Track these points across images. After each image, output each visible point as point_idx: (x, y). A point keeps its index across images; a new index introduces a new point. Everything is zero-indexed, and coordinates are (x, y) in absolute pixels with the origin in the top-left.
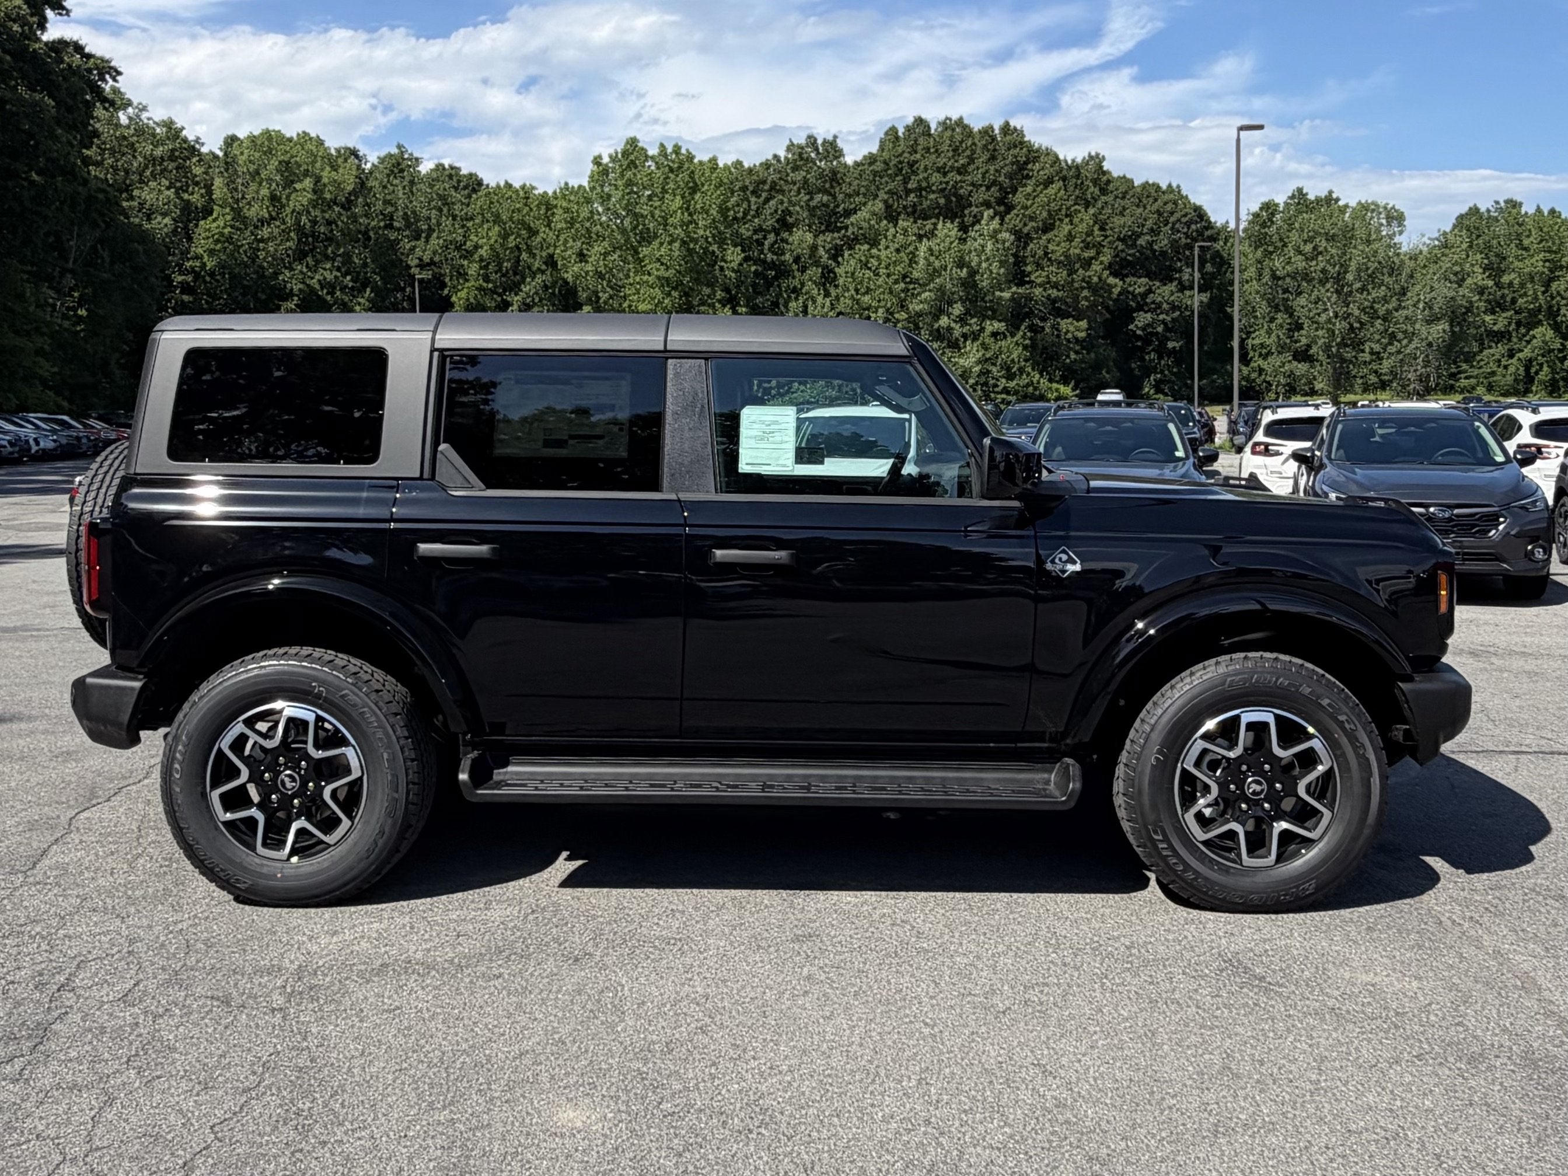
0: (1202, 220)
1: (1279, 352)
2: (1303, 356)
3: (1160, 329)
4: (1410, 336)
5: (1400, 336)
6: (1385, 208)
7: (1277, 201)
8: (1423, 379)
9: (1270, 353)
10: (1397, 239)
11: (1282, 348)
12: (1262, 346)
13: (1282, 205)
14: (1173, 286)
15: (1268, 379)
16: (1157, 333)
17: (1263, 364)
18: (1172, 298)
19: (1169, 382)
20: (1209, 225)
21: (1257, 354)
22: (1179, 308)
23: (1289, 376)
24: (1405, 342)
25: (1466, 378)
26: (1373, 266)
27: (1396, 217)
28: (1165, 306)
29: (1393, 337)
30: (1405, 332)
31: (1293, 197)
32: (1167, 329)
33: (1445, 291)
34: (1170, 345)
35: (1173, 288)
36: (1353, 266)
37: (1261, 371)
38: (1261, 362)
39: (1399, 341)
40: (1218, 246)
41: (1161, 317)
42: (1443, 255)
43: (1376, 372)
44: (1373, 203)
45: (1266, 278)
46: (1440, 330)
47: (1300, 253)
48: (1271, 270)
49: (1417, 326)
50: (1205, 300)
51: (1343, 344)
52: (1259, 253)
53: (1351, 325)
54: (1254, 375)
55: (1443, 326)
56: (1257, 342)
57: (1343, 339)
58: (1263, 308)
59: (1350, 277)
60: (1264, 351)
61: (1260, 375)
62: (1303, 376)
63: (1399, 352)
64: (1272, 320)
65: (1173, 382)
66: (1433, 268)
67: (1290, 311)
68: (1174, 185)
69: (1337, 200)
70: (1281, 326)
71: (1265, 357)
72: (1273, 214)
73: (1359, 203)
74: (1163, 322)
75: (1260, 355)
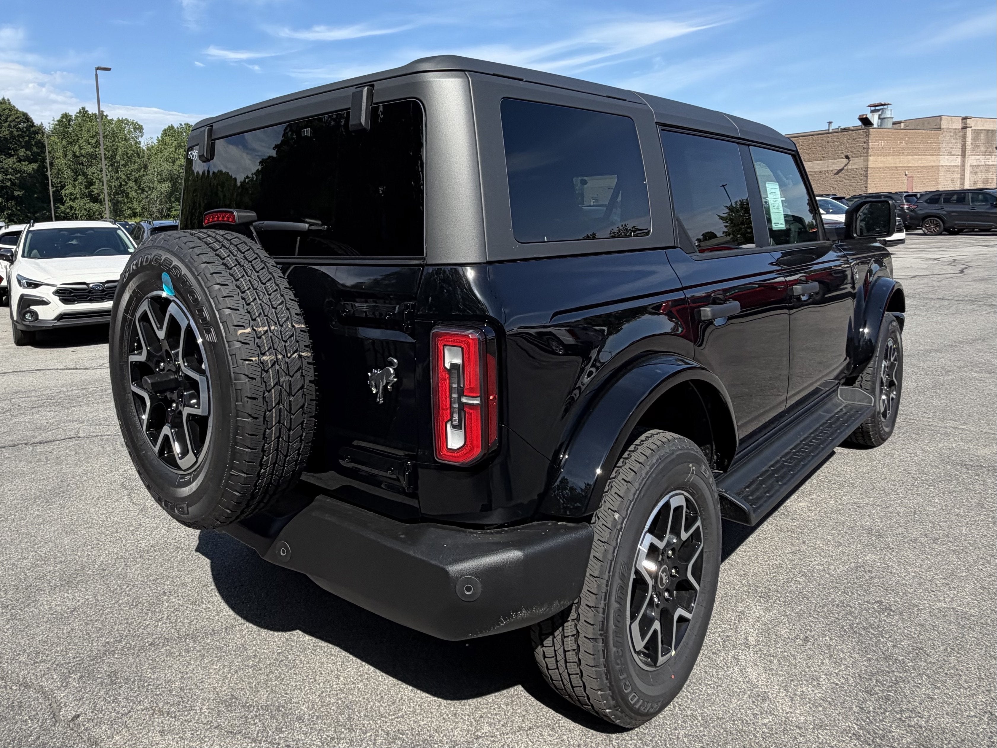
0: (28, 121)
1: (81, 198)
2: (95, 199)
3: (8, 184)
4: (152, 189)
5: (147, 189)
6: (133, 123)
7: (70, 114)
8: (160, 211)
9: (76, 198)
10: (140, 139)
11: (83, 196)
12: (71, 194)
13: (74, 116)
14: (14, 159)
15: (77, 212)
16: (7, 186)
17: (74, 204)
18: (15, 166)
19: (16, 215)
20: (33, 125)
21: (68, 199)
22: (19, 172)
23: (89, 211)
24: (149, 192)
25: (175, 210)
26: (130, 153)
27: (139, 128)
28: (10, 170)
29: (143, 190)
30: (149, 187)
31: (80, 112)
32: (13, 184)
33: (167, 166)
34: (16, 193)
35: (15, 161)
36: (120, 152)
37: (71, 208)
38: (71, 203)
39: (147, 192)
40: (39, 137)
41: (8, 177)
42: (165, 149)
43: (130, 208)
44: (126, 120)
45: (70, 156)
46: (166, 187)
47: (89, 144)
48: (73, 152)
49: (155, 184)
50: (35, 168)
51: (116, 193)
52: (64, 142)
53: (121, 184)
54: (68, 210)
55: (168, 184)
56: (67, 192)
57: (117, 190)
58: (68, 173)
59: (118, 158)
60: (72, 197)
61: (71, 210)
62: (97, 210)
63: (147, 197)
64: (75, 180)
65: (19, 215)
66: (160, 155)
67: (85, 175)
68: (6, 98)
69: (107, 116)
70: (81, 183)
71: (74, 200)
72: (69, 121)
73: (119, 119)
74: (10, 180)
75: (70, 199)
